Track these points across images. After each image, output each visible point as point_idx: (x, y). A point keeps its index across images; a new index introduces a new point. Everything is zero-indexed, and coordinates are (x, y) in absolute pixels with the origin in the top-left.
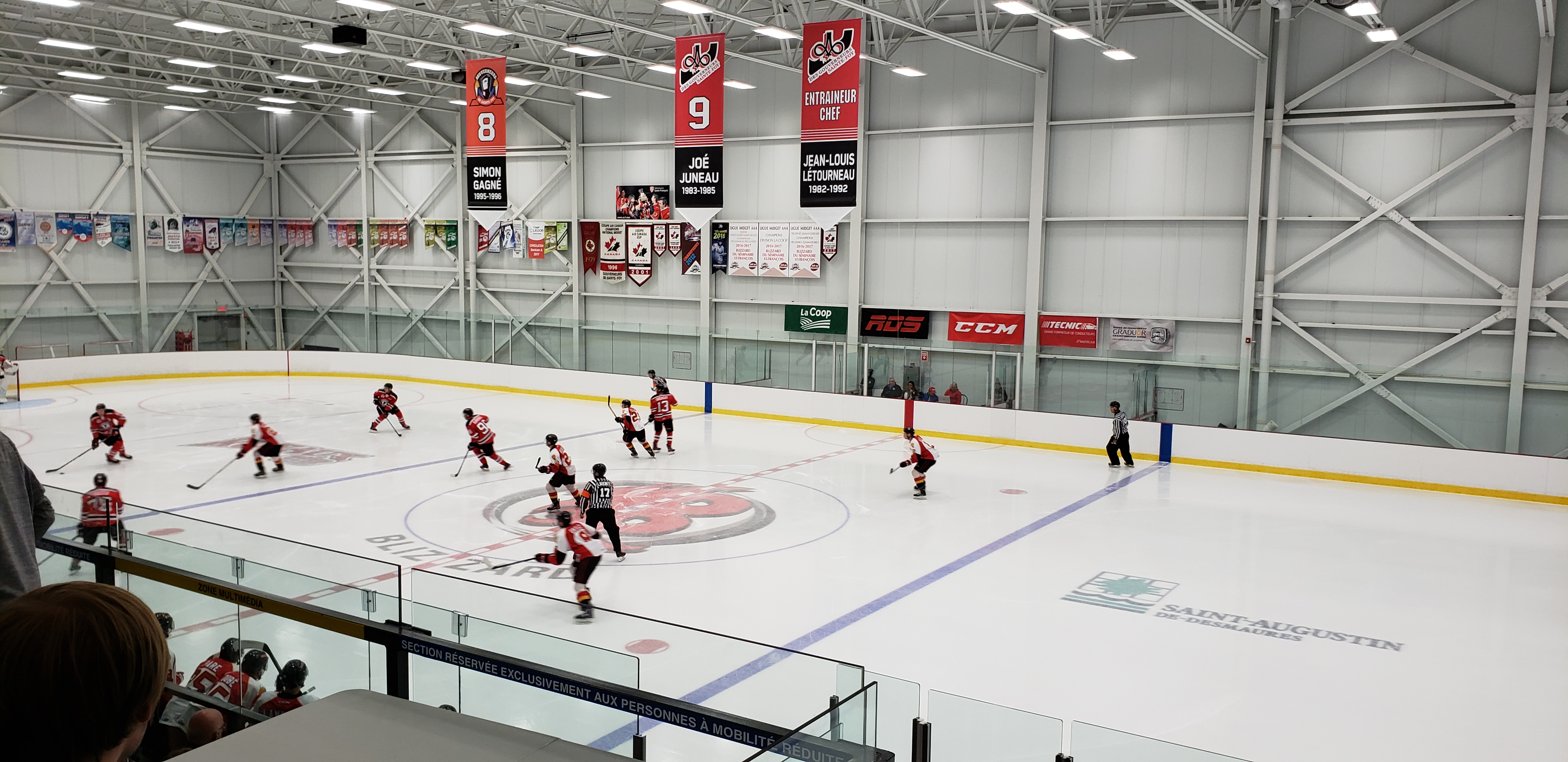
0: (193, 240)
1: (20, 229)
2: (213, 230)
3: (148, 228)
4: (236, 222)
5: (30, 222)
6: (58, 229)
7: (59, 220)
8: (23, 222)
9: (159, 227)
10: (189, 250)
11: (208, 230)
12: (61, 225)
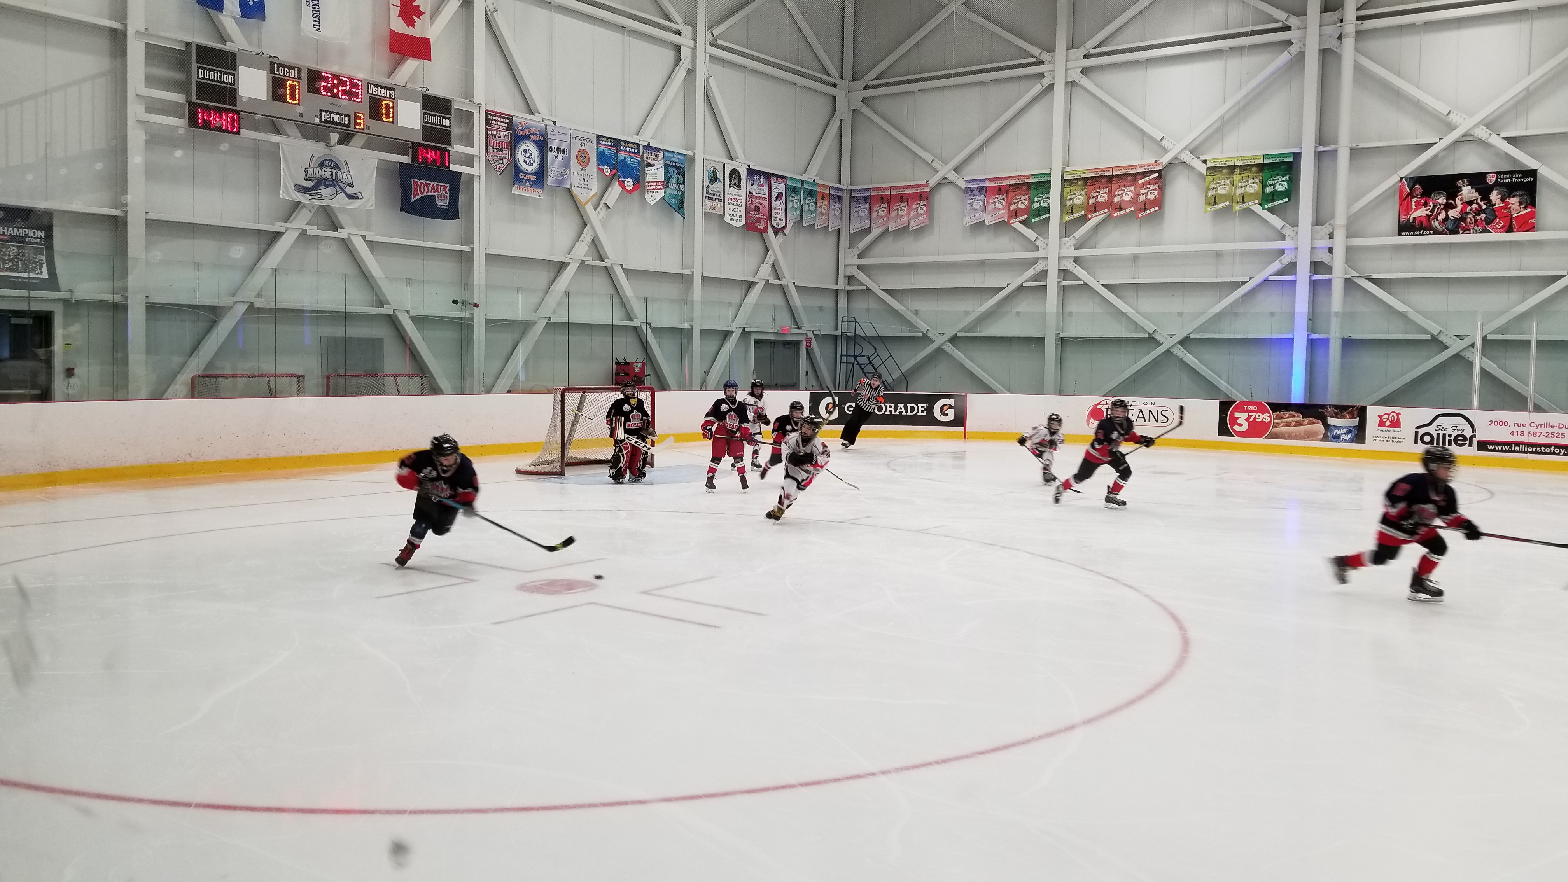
0: (757, 209)
1: (551, 155)
2: (779, 197)
3: (707, 182)
4: (805, 186)
5: (564, 146)
6: (598, 165)
7: (601, 148)
8: (555, 144)
9: (720, 181)
10: (751, 226)
11: (774, 194)
12: (602, 159)
